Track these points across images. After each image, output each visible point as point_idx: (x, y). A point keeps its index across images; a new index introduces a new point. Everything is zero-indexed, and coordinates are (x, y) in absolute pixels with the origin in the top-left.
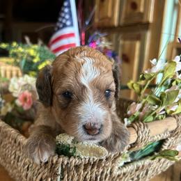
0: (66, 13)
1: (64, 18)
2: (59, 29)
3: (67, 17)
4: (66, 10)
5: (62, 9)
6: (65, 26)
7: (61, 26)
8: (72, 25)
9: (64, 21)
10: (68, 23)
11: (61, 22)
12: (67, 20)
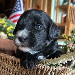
0: (18, 5)
1: (17, 6)
2: (15, 11)
3: (19, 6)
4: (18, 3)
5: (16, 2)
6: (18, 10)
7: (16, 10)
8: (21, 10)
9: (17, 8)
10: (19, 9)
11: (16, 9)
12: (19, 8)
